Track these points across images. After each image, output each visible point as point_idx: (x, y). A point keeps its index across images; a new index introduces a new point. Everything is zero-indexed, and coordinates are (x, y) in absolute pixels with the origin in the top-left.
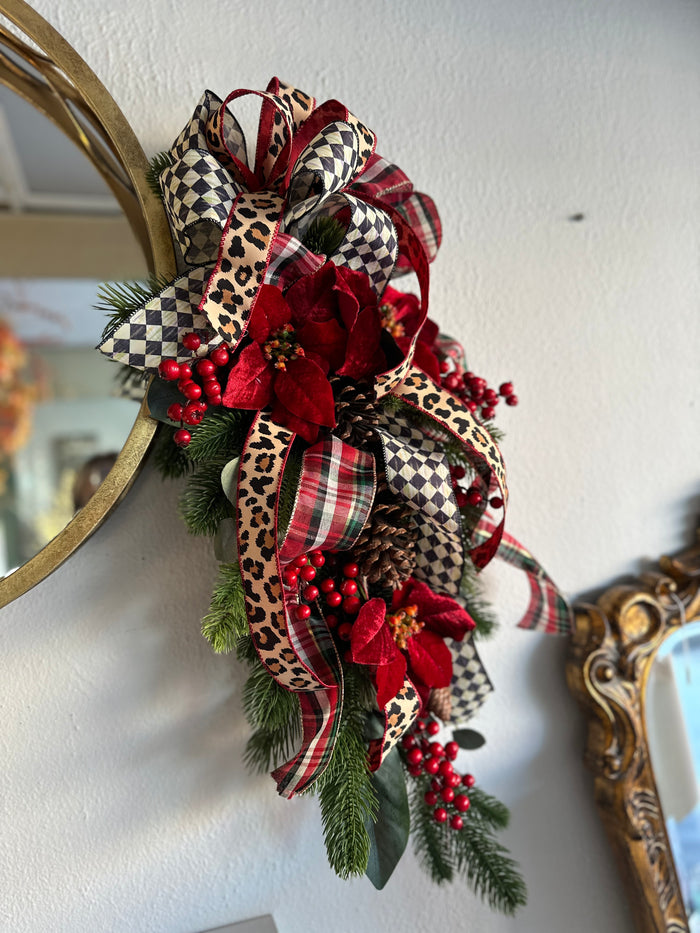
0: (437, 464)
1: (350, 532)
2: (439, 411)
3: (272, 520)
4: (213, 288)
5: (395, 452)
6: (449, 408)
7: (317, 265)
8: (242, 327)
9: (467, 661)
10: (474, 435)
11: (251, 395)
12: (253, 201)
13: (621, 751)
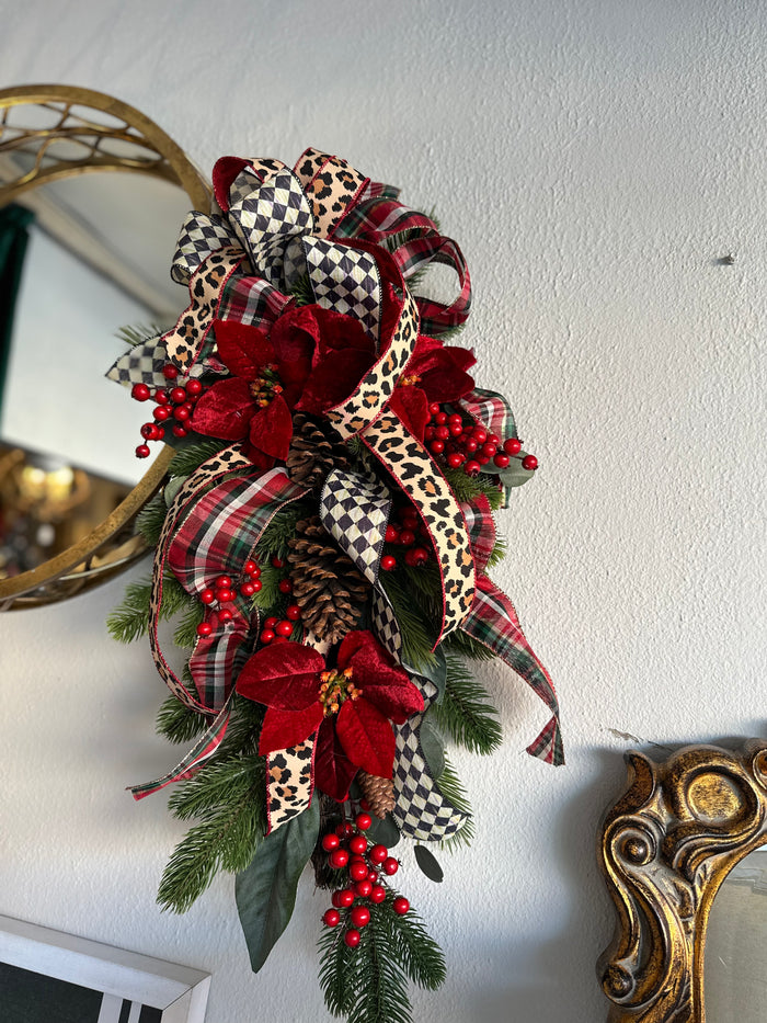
0: (375, 508)
2: (391, 455)
4: (180, 324)
5: (334, 491)
6: (405, 453)
7: (280, 303)
8: (193, 356)
10: (422, 484)
11: (228, 426)
12: (230, 250)
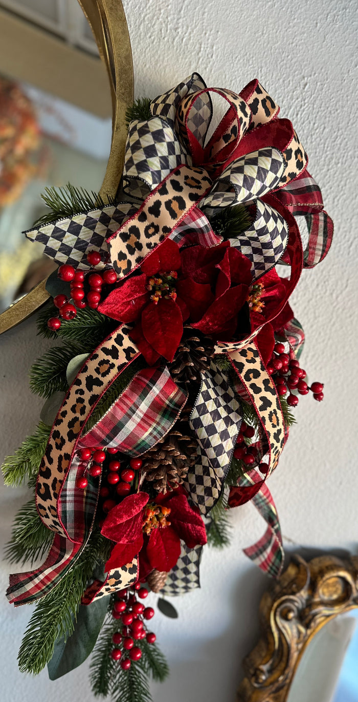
0: (232, 423)
1: (139, 448)
2: (253, 386)
3: (86, 414)
4: (124, 229)
5: (206, 400)
6: (262, 387)
7: (213, 243)
8: (133, 267)
9: (190, 562)
10: (271, 415)
11: (123, 311)
12: (186, 177)
13: (270, 671)
